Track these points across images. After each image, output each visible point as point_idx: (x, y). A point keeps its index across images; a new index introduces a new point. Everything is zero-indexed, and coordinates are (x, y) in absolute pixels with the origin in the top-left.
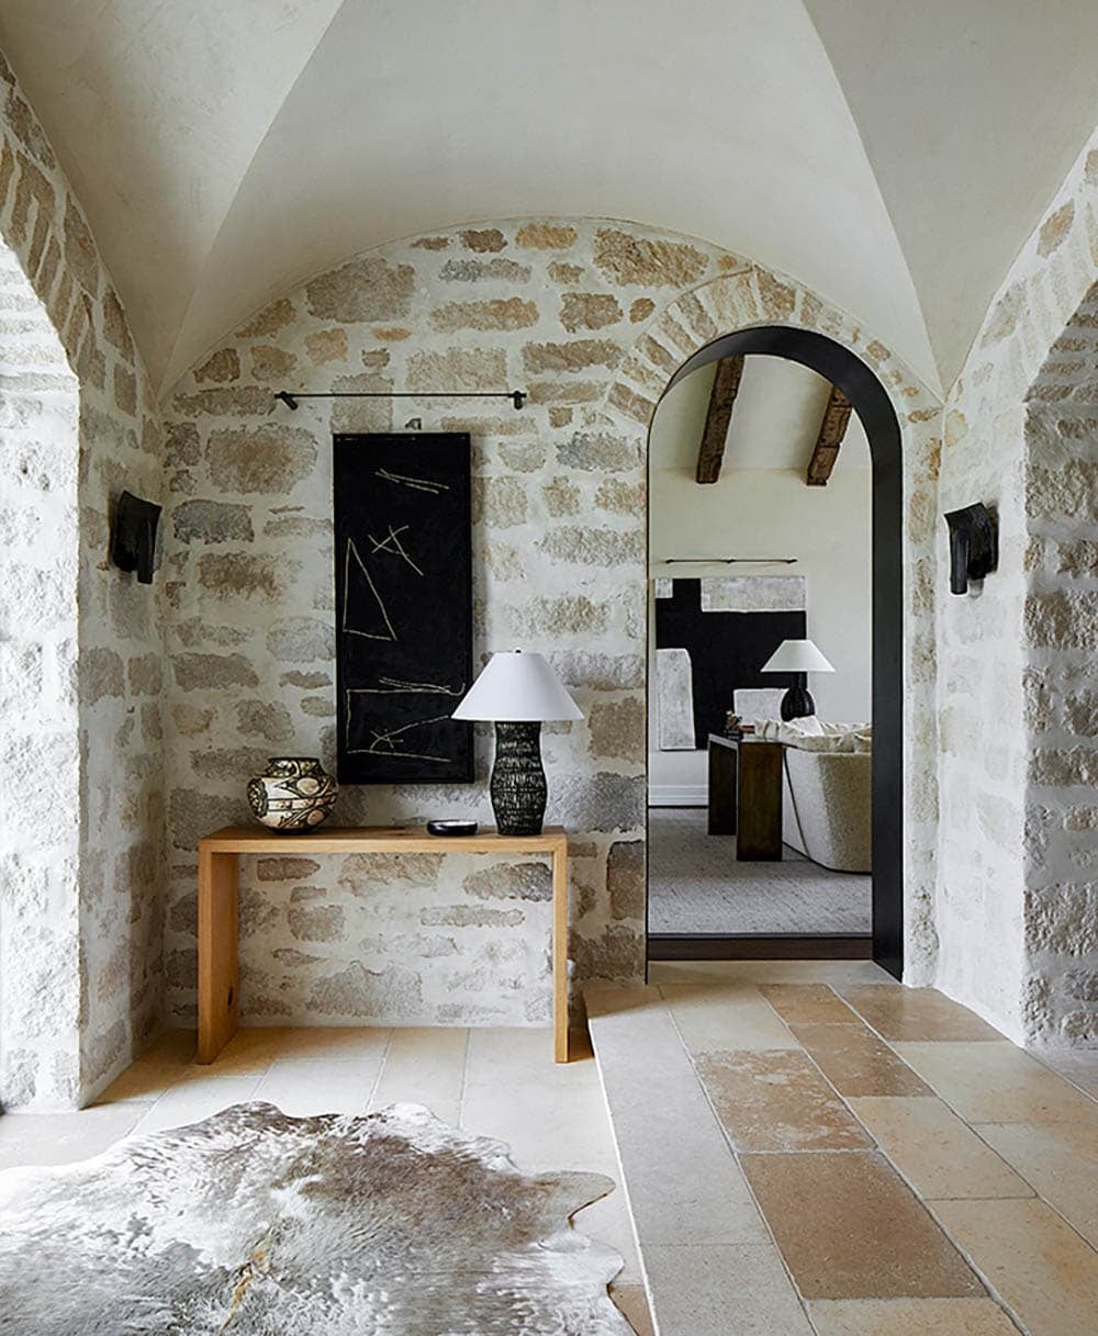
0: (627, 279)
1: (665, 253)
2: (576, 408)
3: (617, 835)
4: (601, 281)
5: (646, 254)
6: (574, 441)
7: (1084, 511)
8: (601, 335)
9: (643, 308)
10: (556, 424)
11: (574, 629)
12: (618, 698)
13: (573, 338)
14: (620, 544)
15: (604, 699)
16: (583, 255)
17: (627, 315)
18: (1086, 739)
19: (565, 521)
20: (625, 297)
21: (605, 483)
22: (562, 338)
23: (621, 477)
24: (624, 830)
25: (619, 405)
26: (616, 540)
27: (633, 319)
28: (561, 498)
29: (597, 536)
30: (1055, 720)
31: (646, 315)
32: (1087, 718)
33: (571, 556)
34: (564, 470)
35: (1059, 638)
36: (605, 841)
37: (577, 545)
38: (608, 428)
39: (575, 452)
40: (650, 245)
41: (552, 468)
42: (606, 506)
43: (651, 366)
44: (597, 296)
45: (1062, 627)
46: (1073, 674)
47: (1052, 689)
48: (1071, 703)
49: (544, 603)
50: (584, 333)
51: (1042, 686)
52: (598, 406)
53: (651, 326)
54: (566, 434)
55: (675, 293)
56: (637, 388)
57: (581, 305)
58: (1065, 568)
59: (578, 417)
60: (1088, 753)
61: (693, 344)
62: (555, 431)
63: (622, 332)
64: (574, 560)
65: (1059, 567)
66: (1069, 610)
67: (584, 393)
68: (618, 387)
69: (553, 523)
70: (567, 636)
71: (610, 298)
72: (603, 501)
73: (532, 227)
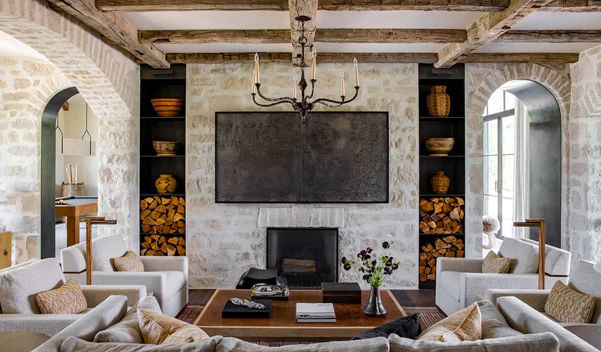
0: (32, 75)
1: (43, 67)
2: (18, 111)
3: (29, 234)
4: (25, 75)
5: (38, 67)
6: (17, 121)
7: (113, 146)
8: (25, 90)
9: (37, 82)
10: (12, 116)
11: (17, 175)
12: (30, 195)
13: (16, 91)
14: (30, 151)
15: (25, 195)
16: (19, 67)
17: (32, 85)
18: (115, 209)
19: (14, 144)
20: (32, 79)
21: (26, 133)
22: (14, 91)
23: (30, 131)
24: (31, 232)
25: (30, 111)
26: (29, 149)
27: (34, 86)
28: (13, 137)
29: (24, 148)
30: (106, 204)
31: (37, 84)
32: (115, 204)
33: (16, 154)
34: (15, 129)
35: (108, 181)
36: (26, 235)
37: (18, 151)
38: (26, 117)
39: (17, 124)
40: (39, 64)
41: (10, 129)
42: (26, 139)
43: (38, 99)
44: (24, 79)
45: (109, 178)
46: (111, 191)
47: (105, 195)
48: (110, 199)
49: (8, 167)
50: (20, 90)
51: (102, 195)
52: (24, 111)
53: (38, 88)
54: (15, 119)
55: (45, 78)
56: (34, 106)
57: (19, 82)
58: (108, 162)
59: (18, 114)
60: (115, 213)
61: (51, 93)
62: (11, 118)
63: (30, 90)
64: (17, 155)
65: (106, 162)
66: (111, 174)
67: (20, 107)
68: (29, 105)
69: (11, 144)
70: (15, 177)
71: (27, 80)
72: (25, 138)
73: (5, 59)
